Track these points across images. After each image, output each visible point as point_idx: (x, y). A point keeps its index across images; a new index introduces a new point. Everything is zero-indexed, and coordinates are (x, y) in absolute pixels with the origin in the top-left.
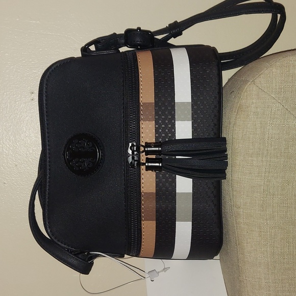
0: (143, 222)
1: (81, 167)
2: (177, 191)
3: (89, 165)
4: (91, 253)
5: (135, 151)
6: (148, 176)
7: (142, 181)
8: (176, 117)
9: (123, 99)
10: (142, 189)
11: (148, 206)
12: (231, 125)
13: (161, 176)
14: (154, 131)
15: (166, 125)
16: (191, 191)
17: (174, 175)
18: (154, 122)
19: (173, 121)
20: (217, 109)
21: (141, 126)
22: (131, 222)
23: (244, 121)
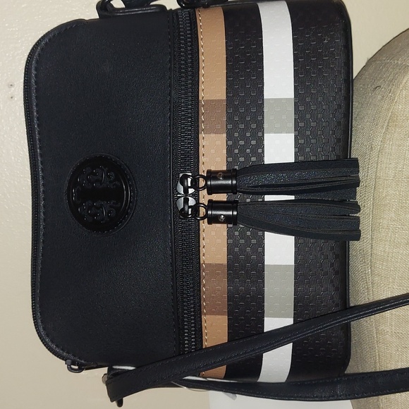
0: (204, 317)
1: (97, 216)
2: (266, 263)
3: (109, 212)
4: (115, 367)
5: (190, 187)
6: (213, 233)
7: (202, 243)
8: (266, 126)
9: (170, 94)
10: (202, 258)
11: (214, 288)
12: (375, 153)
13: (237, 233)
14: (225, 151)
15: (247, 141)
16: (292, 262)
17: (260, 233)
18: (225, 135)
19: (260, 134)
20: (342, 110)
21: (202, 142)
22: (183, 316)
23: (399, 146)
